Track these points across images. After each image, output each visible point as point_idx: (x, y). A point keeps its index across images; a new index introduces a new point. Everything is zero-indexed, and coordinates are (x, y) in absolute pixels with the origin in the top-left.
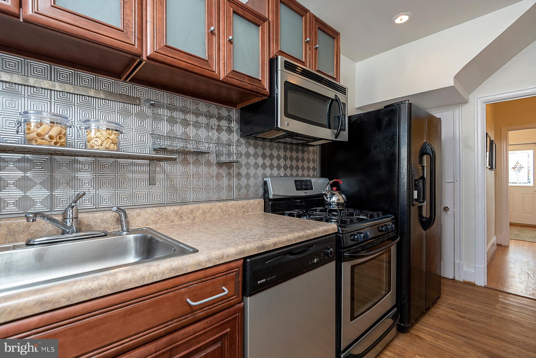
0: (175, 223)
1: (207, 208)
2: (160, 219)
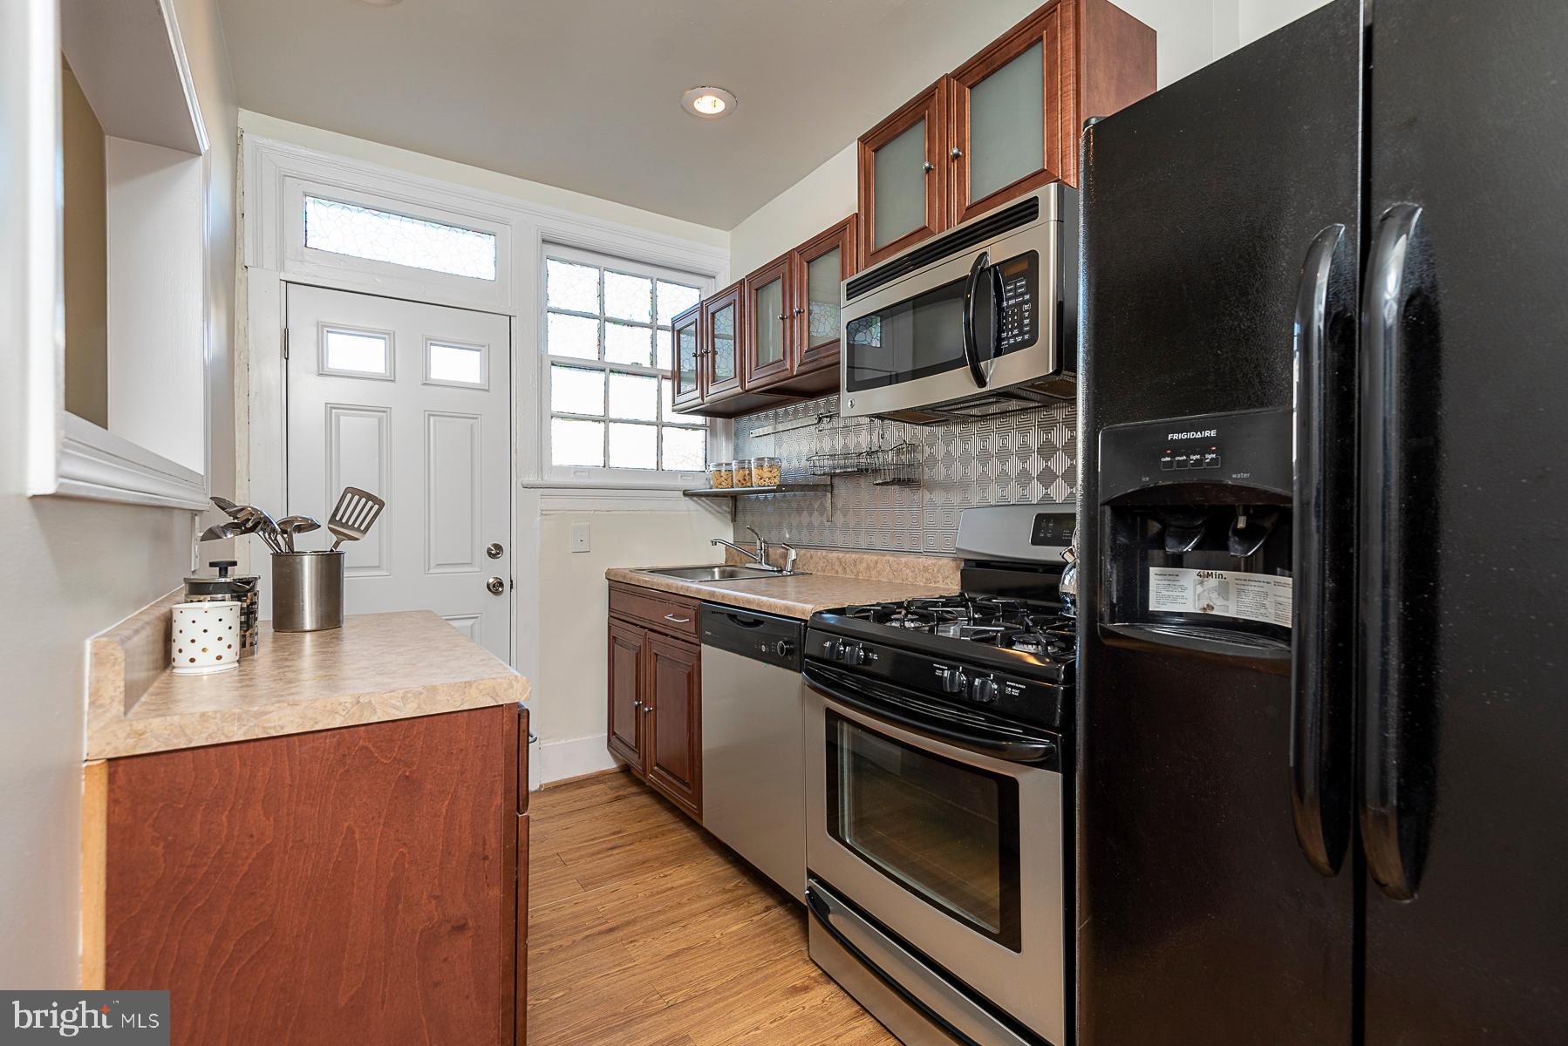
2: (826, 566)
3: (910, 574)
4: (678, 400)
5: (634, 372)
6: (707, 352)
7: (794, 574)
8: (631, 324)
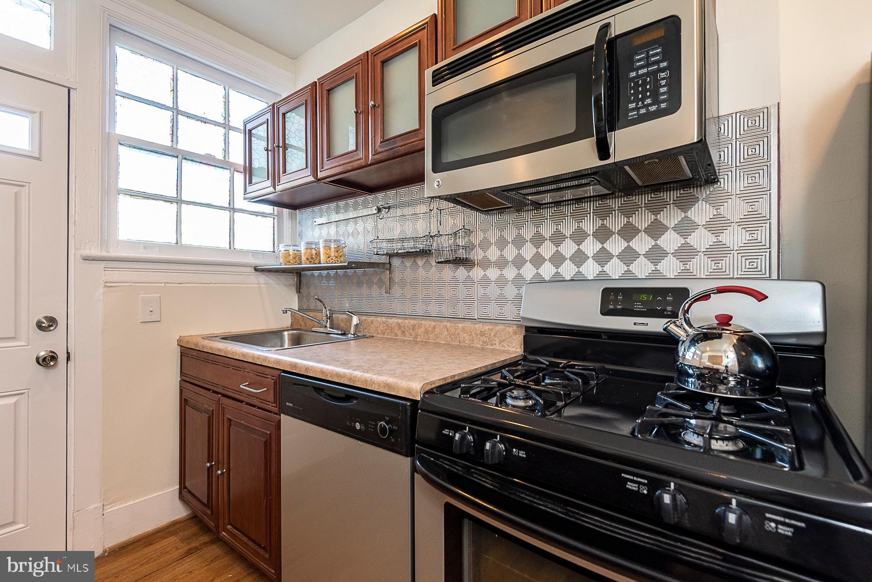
0: (399, 337)
1: (429, 326)
2: (386, 330)
3: (467, 338)
4: (249, 189)
5: (207, 161)
6: (278, 146)
7: (357, 337)
8: (204, 121)
